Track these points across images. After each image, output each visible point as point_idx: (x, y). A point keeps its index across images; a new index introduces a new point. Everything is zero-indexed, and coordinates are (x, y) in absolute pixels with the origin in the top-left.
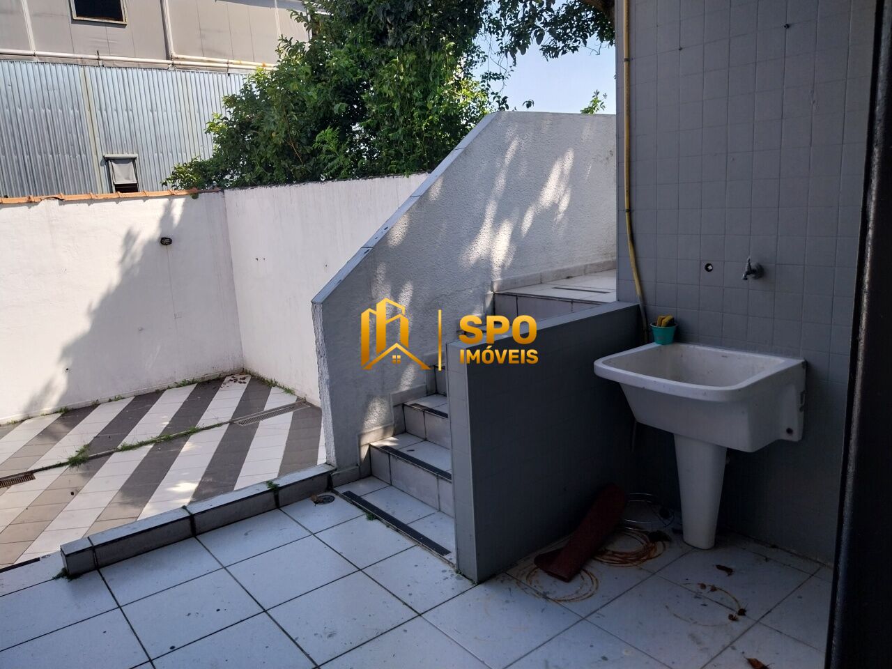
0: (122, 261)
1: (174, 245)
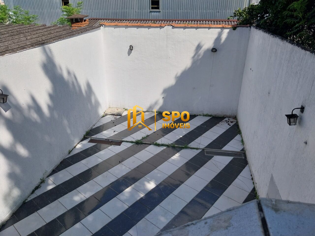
0: (193, 57)
1: (218, 52)
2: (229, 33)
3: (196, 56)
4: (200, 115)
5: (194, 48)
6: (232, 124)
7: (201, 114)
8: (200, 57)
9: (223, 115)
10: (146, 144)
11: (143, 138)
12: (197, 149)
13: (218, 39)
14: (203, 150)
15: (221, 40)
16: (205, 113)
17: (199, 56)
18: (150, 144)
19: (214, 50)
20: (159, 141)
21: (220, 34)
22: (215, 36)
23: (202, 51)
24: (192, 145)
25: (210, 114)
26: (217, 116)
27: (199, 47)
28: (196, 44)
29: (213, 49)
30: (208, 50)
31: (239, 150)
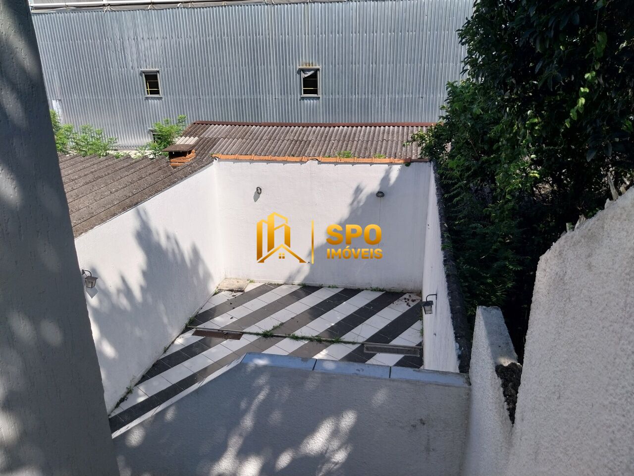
0: (351, 204)
1: (386, 197)
2: (401, 171)
3: (355, 203)
4: (366, 289)
5: (351, 191)
6: (412, 304)
7: (368, 287)
8: (361, 204)
9: (402, 289)
10: (278, 336)
11: (275, 328)
12: (354, 343)
13: (386, 179)
14: (363, 344)
15: (389, 180)
16: (374, 286)
17: (359, 202)
18: (285, 337)
19: (380, 194)
20: (298, 333)
21: (388, 173)
22: (382, 175)
23: (363, 196)
24: (347, 337)
25: (381, 288)
26: (392, 291)
27: (358, 190)
28: (354, 187)
29: (379, 192)
30: (371, 195)
31: (414, 345)
